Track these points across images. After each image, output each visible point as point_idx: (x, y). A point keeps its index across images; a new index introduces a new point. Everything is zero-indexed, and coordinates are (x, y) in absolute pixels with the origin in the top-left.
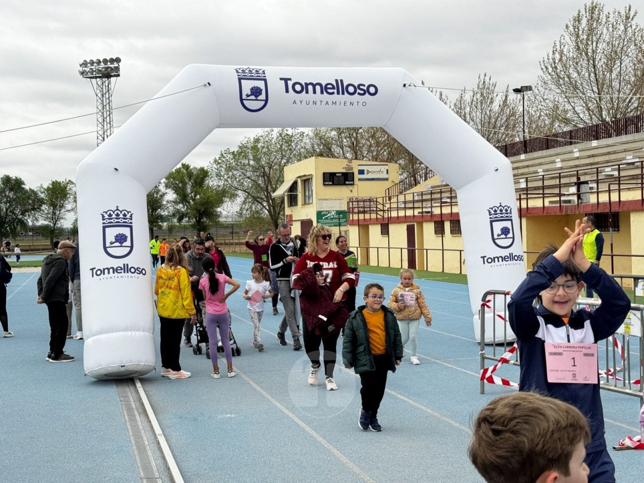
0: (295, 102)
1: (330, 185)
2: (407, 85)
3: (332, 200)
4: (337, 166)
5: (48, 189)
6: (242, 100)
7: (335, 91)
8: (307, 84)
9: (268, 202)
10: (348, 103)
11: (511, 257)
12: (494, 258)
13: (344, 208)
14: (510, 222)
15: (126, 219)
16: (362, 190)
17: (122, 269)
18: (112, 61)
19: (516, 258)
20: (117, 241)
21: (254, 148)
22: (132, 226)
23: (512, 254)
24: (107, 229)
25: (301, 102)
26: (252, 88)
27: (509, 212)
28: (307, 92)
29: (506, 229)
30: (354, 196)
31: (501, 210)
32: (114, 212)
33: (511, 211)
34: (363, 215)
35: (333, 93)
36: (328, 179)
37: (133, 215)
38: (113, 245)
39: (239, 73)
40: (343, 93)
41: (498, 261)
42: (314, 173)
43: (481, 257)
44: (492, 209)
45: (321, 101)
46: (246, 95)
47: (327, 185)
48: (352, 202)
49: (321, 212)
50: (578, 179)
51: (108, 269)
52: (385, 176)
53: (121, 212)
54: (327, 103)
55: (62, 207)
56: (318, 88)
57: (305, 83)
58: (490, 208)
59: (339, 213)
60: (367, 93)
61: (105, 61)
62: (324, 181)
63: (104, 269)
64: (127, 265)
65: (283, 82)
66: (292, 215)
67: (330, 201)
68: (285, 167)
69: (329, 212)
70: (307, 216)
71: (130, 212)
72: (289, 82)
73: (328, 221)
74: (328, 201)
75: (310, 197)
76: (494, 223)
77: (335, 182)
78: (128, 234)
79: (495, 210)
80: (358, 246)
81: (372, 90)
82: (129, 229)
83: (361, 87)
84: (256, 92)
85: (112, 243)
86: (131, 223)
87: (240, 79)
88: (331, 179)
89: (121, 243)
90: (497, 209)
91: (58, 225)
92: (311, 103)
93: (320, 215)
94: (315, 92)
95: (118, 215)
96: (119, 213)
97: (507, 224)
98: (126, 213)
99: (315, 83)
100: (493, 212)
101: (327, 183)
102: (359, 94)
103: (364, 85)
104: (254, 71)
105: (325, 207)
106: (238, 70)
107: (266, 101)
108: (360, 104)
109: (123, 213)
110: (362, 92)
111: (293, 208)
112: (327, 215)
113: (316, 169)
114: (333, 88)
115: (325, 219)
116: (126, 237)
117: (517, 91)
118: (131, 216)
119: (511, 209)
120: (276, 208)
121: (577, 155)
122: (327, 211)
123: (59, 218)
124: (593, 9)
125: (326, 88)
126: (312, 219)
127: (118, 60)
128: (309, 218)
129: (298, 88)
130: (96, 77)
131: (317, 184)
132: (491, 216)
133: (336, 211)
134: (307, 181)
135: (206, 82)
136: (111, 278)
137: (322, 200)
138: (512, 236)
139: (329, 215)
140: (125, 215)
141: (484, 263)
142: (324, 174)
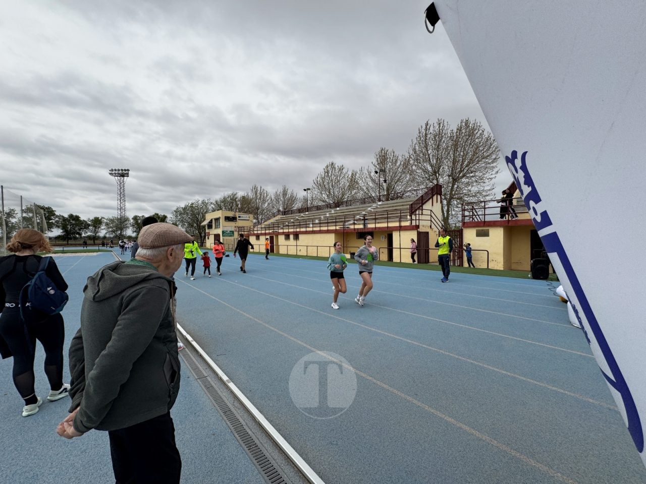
1: (228, 221)
3: (228, 227)
4: (230, 214)
5: (92, 220)
13: (233, 230)
16: (240, 223)
18: (125, 170)
21: (191, 207)
30: (237, 225)
42: (220, 217)
47: (226, 221)
50: (364, 218)
52: (248, 219)
55: (99, 227)
59: (230, 231)
61: (122, 170)
62: (225, 219)
66: (209, 232)
68: (207, 215)
70: (217, 233)
74: (226, 227)
75: (219, 225)
77: (230, 220)
88: (228, 219)
91: (97, 235)
93: (223, 232)
105: (225, 229)
111: (210, 230)
113: (222, 215)
115: (225, 234)
117: (305, 190)
121: (333, 212)
123: (98, 232)
124: (332, 164)
126: (220, 234)
127: (128, 170)
130: (117, 176)
131: (222, 221)
134: (217, 220)
137: (224, 226)
139: (227, 232)
142: (225, 217)
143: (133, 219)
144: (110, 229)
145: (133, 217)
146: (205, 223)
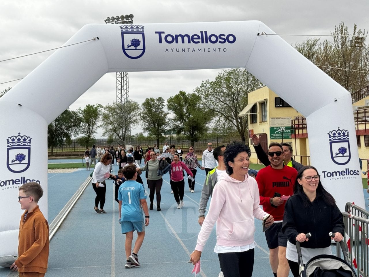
0: (167, 50)
1: (281, 107)
2: (260, 34)
3: (282, 118)
5: (85, 111)
6: (124, 50)
7: (200, 40)
8: (177, 36)
9: (237, 120)
10: (211, 50)
11: (348, 172)
12: (333, 173)
14: (347, 143)
15: (26, 142)
17: (19, 181)
18: (127, 17)
19: (352, 173)
20: (17, 159)
21: (228, 80)
22: (30, 148)
23: (348, 169)
24: (10, 151)
25: (172, 50)
26: (132, 40)
27: (346, 134)
28: (177, 42)
29: (343, 149)
30: (300, 115)
31: (339, 134)
32: (16, 137)
33: (348, 134)
34: (302, 130)
35: (199, 42)
36: (279, 103)
37: (31, 140)
38: (14, 163)
39: (123, 29)
40: (207, 42)
41: (336, 175)
42: (268, 98)
43: (323, 172)
44: (332, 132)
45: (189, 49)
46: (128, 46)
47: (279, 107)
48: (298, 120)
49: (273, 128)
51: (9, 181)
53: (22, 137)
54: (194, 50)
55: (94, 124)
56: (186, 38)
57: (175, 35)
58: (330, 132)
59: (287, 128)
60: (227, 41)
61: (122, 17)
62: (276, 104)
63: (6, 181)
64: (24, 178)
65: (158, 34)
66: (253, 130)
67: (281, 119)
68: (249, 94)
69: (279, 128)
70: (263, 131)
71: (30, 137)
72: (162, 34)
73: (279, 135)
74: (279, 119)
75: (266, 116)
76: (333, 144)
77: (284, 105)
78: (26, 154)
79: (334, 133)
80: (295, 155)
81: (231, 39)
82: (27, 150)
83: (222, 37)
84: (135, 43)
85: (13, 161)
86: (30, 145)
87: (123, 34)
88: (281, 102)
89: (20, 161)
90: (335, 132)
92: (181, 50)
93: (272, 130)
94: (183, 42)
95: (19, 140)
96: (20, 138)
97: (345, 145)
98: (26, 138)
99: (183, 35)
100: (332, 135)
101: (279, 105)
102: (220, 42)
103: (224, 35)
104: (135, 28)
105: (277, 124)
106: (122, 27)
107: (144, 50)
108: (221, 50)
109: (23, 138)
110: (223, 41)
111: (254, 124)
112: (278, 130)
113: (270, 94)
114: (199, 38)
115: (276, 133)
116: (25, 156)
118: (30, 140)
119: (348, 133)
120: (243, 124)
122: (278, 127)
125: (193, 38)
126: (267, 134)
127: (131, 16)
128: (264, 132)
129: (170, 39)
131: (270, 106)
132: (331, 139)
133: (285, 127)
134: (263, 104)
135: (95, 37)
136: (11, 188)
137: (274, 118)
138: (348, 155)
139: (280, 130)
140: (25, 140)
141: (325, 177)
142: (276, 98)
143: (144, 104)
144: (110, 127)
145: (144, 101)
146: (245, 112)
